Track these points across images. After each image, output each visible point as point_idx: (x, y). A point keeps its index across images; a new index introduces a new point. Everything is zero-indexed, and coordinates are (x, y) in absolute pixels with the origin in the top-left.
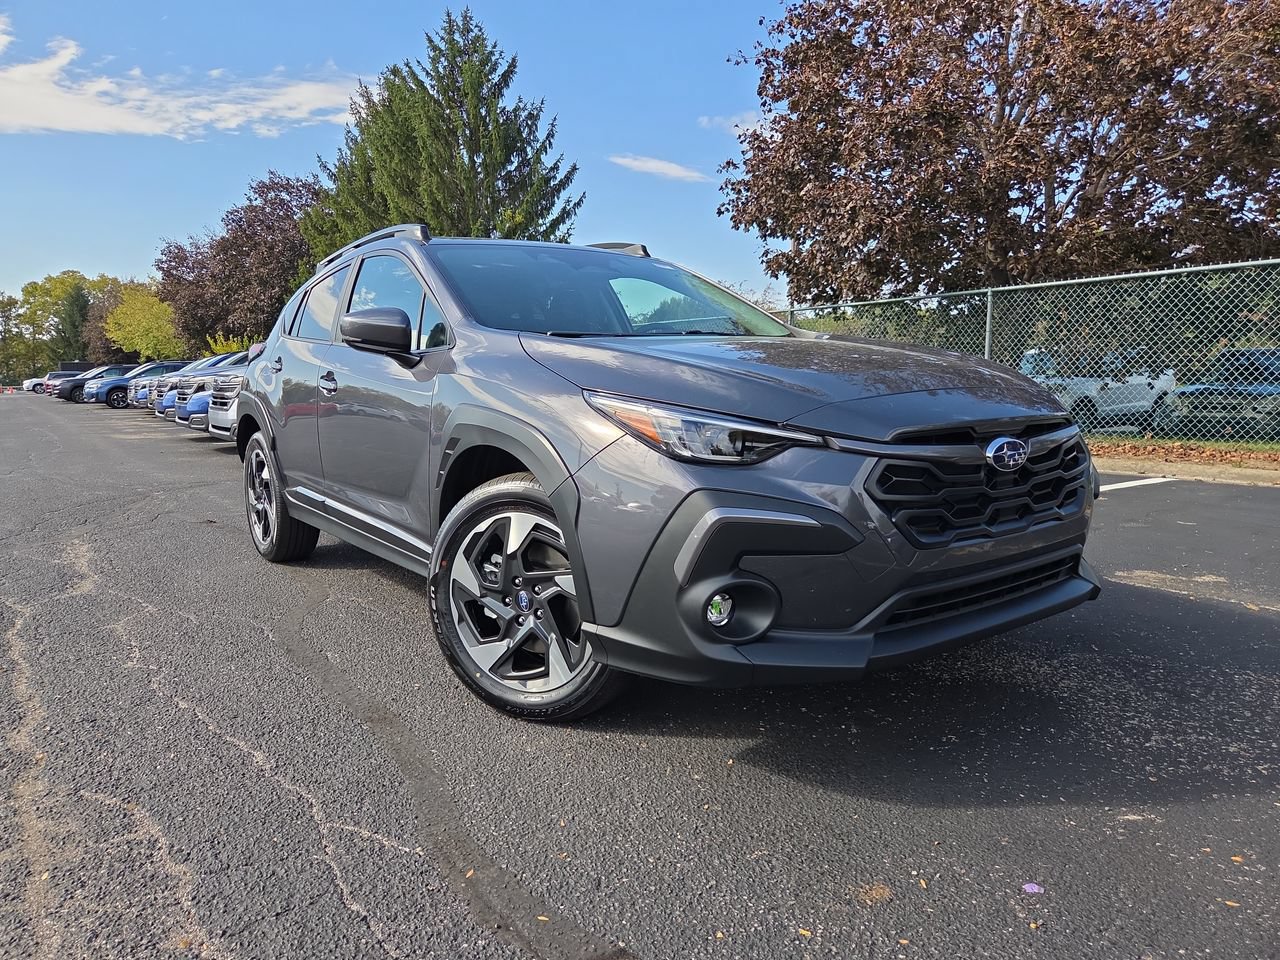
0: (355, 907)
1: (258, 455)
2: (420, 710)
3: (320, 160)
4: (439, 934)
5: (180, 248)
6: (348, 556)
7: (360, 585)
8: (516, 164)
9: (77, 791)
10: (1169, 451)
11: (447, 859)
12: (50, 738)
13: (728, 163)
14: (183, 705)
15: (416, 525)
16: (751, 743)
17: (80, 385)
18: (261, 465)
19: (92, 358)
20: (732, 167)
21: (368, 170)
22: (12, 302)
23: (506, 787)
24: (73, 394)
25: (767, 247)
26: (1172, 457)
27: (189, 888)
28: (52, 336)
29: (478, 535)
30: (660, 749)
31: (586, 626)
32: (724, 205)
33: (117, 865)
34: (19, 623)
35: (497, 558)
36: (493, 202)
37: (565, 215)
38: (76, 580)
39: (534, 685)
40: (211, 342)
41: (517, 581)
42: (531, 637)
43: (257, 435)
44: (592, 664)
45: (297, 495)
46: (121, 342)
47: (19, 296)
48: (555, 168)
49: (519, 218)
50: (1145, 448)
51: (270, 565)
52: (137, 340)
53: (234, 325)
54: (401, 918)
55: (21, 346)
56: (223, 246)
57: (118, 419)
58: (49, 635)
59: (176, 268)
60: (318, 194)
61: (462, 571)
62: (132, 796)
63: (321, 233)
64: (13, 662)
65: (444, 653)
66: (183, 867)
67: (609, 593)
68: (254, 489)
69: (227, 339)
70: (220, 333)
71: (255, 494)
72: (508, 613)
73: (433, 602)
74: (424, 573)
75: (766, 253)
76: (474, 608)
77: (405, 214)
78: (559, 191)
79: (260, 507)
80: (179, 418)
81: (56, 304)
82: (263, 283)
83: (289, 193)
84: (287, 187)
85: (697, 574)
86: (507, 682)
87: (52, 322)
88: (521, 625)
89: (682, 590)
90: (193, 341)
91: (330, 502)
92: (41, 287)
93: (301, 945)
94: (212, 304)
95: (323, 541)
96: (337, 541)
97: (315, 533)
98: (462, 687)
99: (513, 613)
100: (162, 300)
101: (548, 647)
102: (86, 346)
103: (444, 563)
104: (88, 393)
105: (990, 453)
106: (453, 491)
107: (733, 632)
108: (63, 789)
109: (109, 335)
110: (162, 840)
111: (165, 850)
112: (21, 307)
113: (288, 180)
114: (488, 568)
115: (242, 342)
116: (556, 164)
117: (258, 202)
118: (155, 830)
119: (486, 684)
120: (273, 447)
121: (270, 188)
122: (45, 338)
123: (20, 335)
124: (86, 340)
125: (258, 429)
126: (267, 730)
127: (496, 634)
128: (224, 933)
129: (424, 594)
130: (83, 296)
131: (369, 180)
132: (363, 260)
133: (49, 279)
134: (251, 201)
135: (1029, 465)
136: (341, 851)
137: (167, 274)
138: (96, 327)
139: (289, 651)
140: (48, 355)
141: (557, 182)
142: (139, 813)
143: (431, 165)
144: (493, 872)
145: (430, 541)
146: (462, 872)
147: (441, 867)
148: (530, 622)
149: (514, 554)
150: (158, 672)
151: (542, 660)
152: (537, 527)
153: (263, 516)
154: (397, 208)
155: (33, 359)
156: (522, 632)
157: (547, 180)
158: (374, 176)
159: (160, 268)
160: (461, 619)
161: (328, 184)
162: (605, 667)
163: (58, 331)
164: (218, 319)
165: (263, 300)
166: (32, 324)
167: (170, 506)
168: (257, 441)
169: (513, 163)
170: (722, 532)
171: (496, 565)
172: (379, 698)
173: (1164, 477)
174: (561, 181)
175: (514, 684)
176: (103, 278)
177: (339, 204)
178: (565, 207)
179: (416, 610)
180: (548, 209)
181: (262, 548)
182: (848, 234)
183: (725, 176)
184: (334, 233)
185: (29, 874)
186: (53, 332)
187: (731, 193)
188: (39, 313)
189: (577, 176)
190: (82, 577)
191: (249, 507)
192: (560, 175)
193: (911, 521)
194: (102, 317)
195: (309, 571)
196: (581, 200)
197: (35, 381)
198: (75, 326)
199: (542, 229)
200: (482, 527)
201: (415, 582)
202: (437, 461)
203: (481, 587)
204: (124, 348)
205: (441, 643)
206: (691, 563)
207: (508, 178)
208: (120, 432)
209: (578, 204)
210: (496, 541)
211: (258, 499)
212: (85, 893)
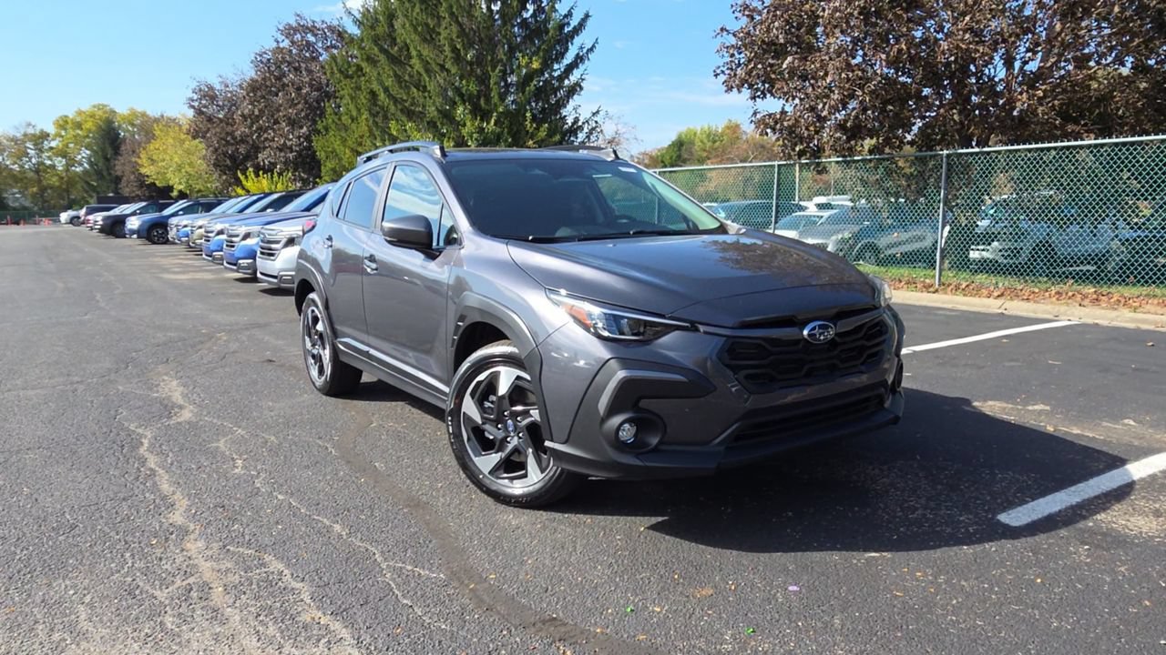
0: (405, 601)
1: (313, 311)
2: (441, 499)
3: (345, 6)
4: (453, 613)
5: (211, 88)
6: (383, 392)
7: (395, 414)
8: (531, 12)
9: (225, 546)
10: (1085, 297)
11: (459, 579)
12: (197, 518)
13: (722, 29)
14: (280, 497)
15: (437, 372)
16: (660, 519)
17: (120, 221)
18: (316, 320)
19: (126, 192)
20: (725, 33)
21: (391, 17)
22: (44, 136)
23: (496, 543)
24: (114, 228)
25: (755, 108)
26: (1086, 302)
27: (308, 593)
28: (85, 168)
29: (479, 383)
30: (599, 523)
31: (547, 443)
32: (719, 67)
33: (261, 584)
34: (146, 442)
35: (493, 398)
36: (509, 47)
37: (579, 59)
38: (176, 410)
39: (517, 483)
40: (242, 178)
41: (506, 413)
42: (516, 450)
43: (313, 296)
44: (555, 468)
45: (346, 345)
46: (154, 177)
47: (51, 129)
48: (569, 14)
49: (535, 65)
50: (1067, 294)
51: (324, 397)
52: (169, 175)
53: (264, 163)
54: (432, 606)
55: (55, 179)
56: (254, 87)
57: (163, 257)
58: (171, 450)
59: (205, 107)
60: (341, 34)
61: (469, 407)
62: (261, 549)
63: (347, 77)
64: (151, 469)
65: (459, 463)
66: (301, 584)
67: (560, 422)
68: (310, 337)
69: (257, 176)
70: (251, 169)
71: (311, 342)
72: (500, 434)
73: (450, 428)
74: (443, 406)
75: (755, 114)
76: (478, 432)
77: (427, 61)
78: (573, 38)
79: (315, 352)
80: (228, 263)
81: (88, 136)
82: (293, 123)
83: (315, 35)
84: (312, 29)
85: (613, 409)
86: (500, 481)
87: (84, 155)
88: (509, 443)
89: (604, 420)
90: (224, 177)
91: (372, 352)
92: (72, 120)
93: (376, 618)
94: (243, 141)
95: (365, 378)
96: (375, 379)
97: (359, 373)
98: (472, 486)
99: (503, 435)
100: (194, 138)
101: (527, 457)
102: (118, 180)
103: (457, 401)
104: (130, 230)
105: (805, 332)
106: (462, 351)
107: (636, 447)
108: (216, 546)
109: (143, 171)
110: (286, 572)
111: (289, 576)
112: (53, 140)
113: (314, 22)
114: (487, 404)
115: (272, 178)
116: (569, 11)
117: (286, 44)
118: (281, 566)
119: (487, 482)
120: (327, 307)
121: (296, 30)
122: (78, 170)
123: (53, 167)
124: (119, 173)
125: (312, 290)
126: (340, 512)
127: (492, 449)
128: (332, 613)
129: (444, 421)
130: (114, 129)
131: (392, 26)
132: (395, 167)
133: (80, 113)
134: (278, 42)
135: (837, 338)
136: (395, 576)
137: (199, 112)
138: (130, 162)
139: (349, 462)
140: (82, 187)
141: (570, 29)
142: (268, 558)
143: (452, 14)
144: (486, 585)
145: (447, 384)
146: (467, 586)
147: (455, 584)
148: (514, 442)
149: (503, 397)
150: (257, 477)
151: (523, 466)
152: (518, 378)
153: (318, 359)
154: (420, 56)
155: (67, 191)
156: (510, 447)
157: (561, 27)
158: (397, 25)
159: (193, 107)
160: (469, 439)
161: (354, 30)
162: (562, 470)
163: (91, 163)
164: (247, 157)
165: (291, 140)
166: (64, 157)
167: (234, 346)
168: (313, 301)
169: (528, 10)
170: (625, 385)
171: (492, 402)
172: (414, 493)
173: (1069, 320)
174: (575, 28)
175: (506, 482)
176: (134, 114)
177: (363, 49)
178: (578, 54)
179: (439, 431)
180: (562, 55)
181: (317, 384)
182: (825, 104)
183: (719, 40)
184: (359, 77)
185: (210, 588)
186: (86, 165)
187: (726, 55)
188: (71, 145)
189: (589, 23)
190: (181, 407)
191: (306, 352)
192: (574, 22)
193: (748, 377)
194: (134, 152)
195: (355, 402)
196: (594, 46)
197: (71, 213)
198: (107, 160)
199: (556, 74)
200: (481, 377)
201: (437, 413)
202: (451, 328)
203: (482, 418)
204: (157, 182)
205: (456, 455)
206: (608, 404)
207: (524, 23)
208: (167, 271)
209: (591, 50)
210: (491, 386)
211: (313, 345)
212: (247, 596)
